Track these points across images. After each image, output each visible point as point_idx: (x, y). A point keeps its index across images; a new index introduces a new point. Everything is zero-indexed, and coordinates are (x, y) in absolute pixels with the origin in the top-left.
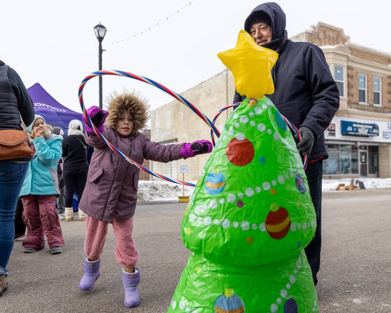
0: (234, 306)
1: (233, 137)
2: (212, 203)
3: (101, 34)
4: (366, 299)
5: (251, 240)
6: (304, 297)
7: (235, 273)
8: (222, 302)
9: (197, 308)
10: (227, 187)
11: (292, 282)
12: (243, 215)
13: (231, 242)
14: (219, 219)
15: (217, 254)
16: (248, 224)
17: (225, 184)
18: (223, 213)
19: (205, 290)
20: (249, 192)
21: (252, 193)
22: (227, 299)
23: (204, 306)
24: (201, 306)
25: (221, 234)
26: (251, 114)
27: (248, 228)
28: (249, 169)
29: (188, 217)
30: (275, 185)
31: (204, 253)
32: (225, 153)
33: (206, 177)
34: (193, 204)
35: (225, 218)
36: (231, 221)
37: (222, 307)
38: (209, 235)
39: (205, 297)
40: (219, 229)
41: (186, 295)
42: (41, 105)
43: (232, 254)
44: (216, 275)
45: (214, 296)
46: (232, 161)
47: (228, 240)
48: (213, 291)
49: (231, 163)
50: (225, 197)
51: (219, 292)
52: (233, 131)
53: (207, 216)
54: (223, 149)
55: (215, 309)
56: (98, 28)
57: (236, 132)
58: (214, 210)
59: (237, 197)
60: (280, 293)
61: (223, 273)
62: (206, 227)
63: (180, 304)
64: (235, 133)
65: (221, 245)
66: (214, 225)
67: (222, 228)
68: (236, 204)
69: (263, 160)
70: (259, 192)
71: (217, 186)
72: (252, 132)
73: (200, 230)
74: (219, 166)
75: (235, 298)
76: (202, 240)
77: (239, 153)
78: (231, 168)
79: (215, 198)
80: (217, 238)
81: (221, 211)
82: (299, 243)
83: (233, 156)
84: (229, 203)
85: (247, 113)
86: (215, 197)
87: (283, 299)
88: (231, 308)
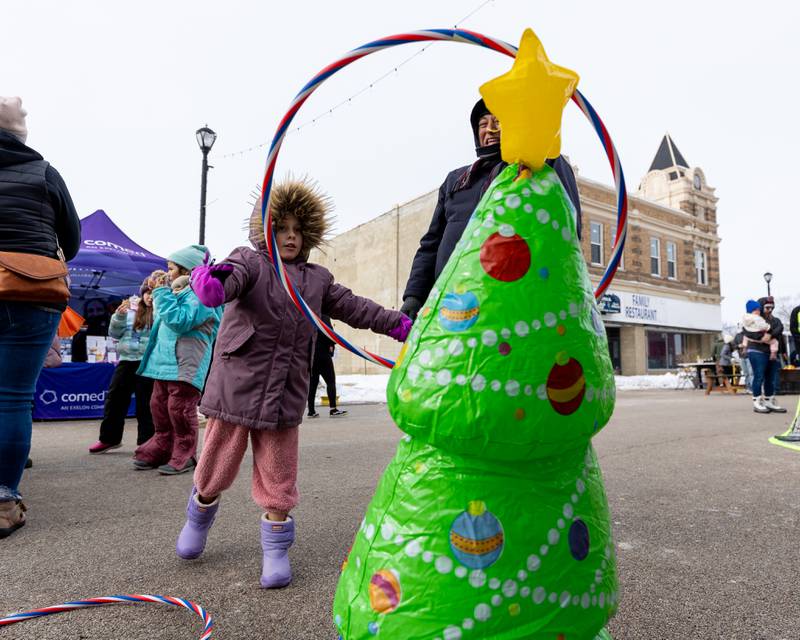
0: (486, 532)
1: (494, 231)
2: (454, 346)
3: (208, 143)
4: (638, 543)
5: (521, 415)
6: (598, 519)
7: (486, 473)
8: (464, 525)
9: (416, 536)
10: (482, 318)
11: (579, 490)
12: (510, 369)
13: (486, 416)
14: (466, 375)
15: (460, 438)
16: (516, 385)
17: (478, 313)
18: (474, 363)
19: (433, 503)
20: (522, 329)
21: (526, 330)
22: (473, 520)
23: (432, 532)
24: (426, 532)
25: (469, 402)
26: (526, 191)
27: (517, 393)
28: (522, 287)
29: (406, 371)
30: (563, 318)
31: (436, 435)
32: (479, 258)
33: (442, 299)
34: (416, 347)
35: (477, 373)
36: (487, 379)
37: (464, 535)
38: (447, 402)
39: (433, 516)
40: (466, 393)
41: (394, 513)
42: (104, 243)
43: (487, 439)
44: (454, 476)
45: (449, 515)
46: (492, 273)
47: (481, 411)
48: (447, 504)
49: (489, 276)
50: (477, 336)
51: (460, 508)
52: (493, 220)
53: (444, 368)
54: (474, 251)
55: (451, 537)
56: (203, 133)
57: (497, 222)
58: (458, 359)
59: (499, 336)
60: (562, 510)
61: (466, 474)
62: (442, 388)
63: (383, 529)
64: (497, 225)
65: (469, 421)
66: (457, 385)
67: (471, 391)
68: (497, 349)
69: (545, 273)
70: (538, 328)
71: (463, 315)
72: (529, 223)
73: (429, 394)
74: (468, 280)
75: (489, 517)
76: (433, 412)
77: (505, 260)
78: (490, 285)
79: (460, 338)
80: (462, 409)
81: (471, 360)
82: (596, 423)
83: (493, 264)
84: (485, 347)
85: (517, 191)
86: (460, 335)
87: (566, 520)
88: (480, 537)
